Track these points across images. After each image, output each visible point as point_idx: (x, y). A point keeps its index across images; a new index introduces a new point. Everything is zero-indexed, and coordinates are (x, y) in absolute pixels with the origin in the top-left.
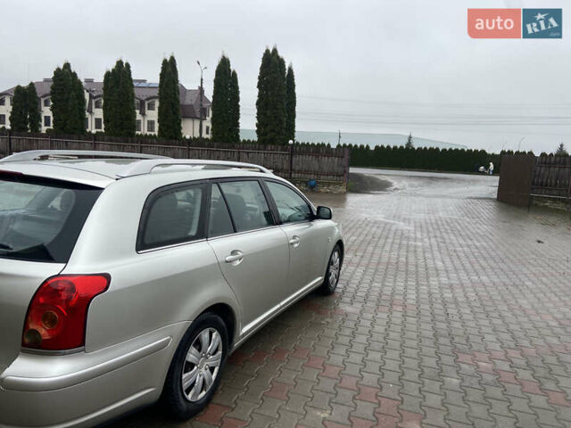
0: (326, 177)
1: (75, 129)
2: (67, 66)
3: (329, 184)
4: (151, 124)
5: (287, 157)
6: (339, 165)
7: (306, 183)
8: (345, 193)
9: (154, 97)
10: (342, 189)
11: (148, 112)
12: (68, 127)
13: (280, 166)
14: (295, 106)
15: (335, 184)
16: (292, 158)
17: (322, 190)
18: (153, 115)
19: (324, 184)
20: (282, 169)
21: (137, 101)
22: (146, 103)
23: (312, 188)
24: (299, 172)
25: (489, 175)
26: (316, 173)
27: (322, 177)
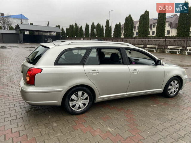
1: (129, 36)
2: (130, 16)
4: (153, 32)
9: (156, 23)
11: (153, 28)
12: (128, 35)
18: (154, 29)
21: (150, 25)
22: (153, 25)
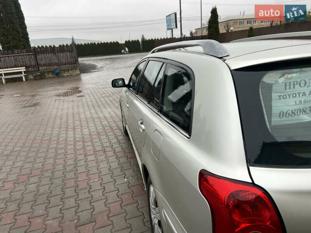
0: (64, 66)
3: (68, 70)
5: (33, 57)
6: (71, 57)
7: (52, 72)
8: (80, 74)
10: (78, 72)
13: (29, 64)
14: (24, 20)
15: (72, 69)
16: (36, 56)
17: (65, 75)
19: (65, 71)
20: (31, 66)
23: (57, 74)
24: (44, 65)
25: (127, 54)
26: (56, 64)
27: (62, 66)
